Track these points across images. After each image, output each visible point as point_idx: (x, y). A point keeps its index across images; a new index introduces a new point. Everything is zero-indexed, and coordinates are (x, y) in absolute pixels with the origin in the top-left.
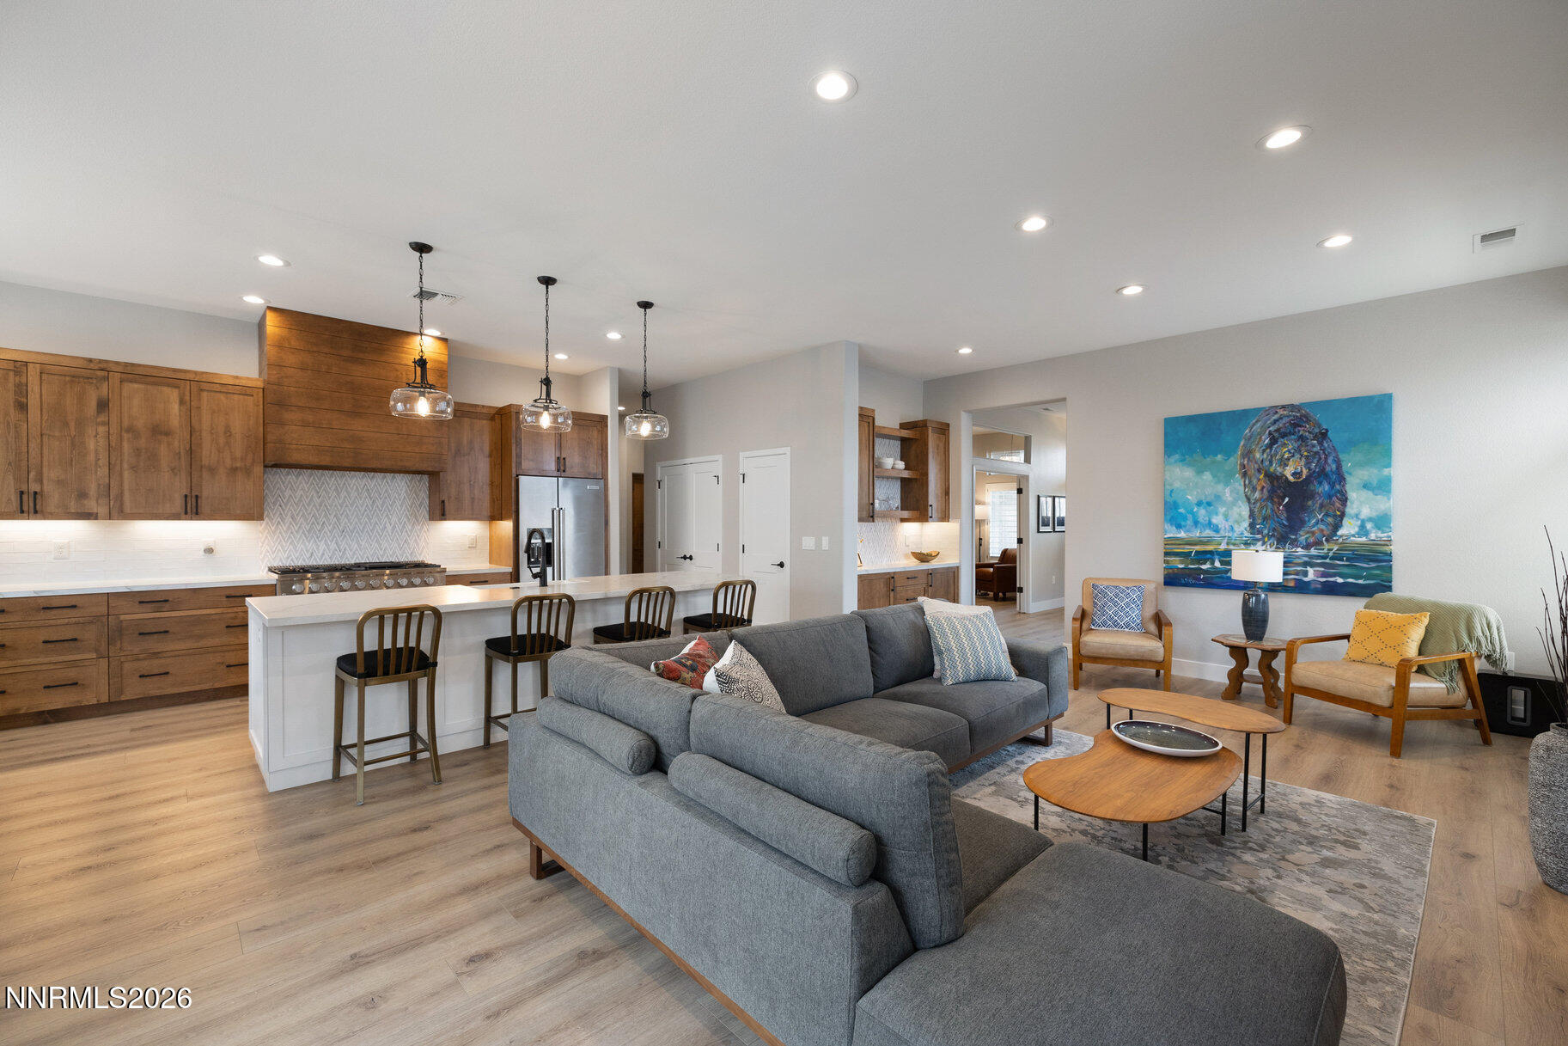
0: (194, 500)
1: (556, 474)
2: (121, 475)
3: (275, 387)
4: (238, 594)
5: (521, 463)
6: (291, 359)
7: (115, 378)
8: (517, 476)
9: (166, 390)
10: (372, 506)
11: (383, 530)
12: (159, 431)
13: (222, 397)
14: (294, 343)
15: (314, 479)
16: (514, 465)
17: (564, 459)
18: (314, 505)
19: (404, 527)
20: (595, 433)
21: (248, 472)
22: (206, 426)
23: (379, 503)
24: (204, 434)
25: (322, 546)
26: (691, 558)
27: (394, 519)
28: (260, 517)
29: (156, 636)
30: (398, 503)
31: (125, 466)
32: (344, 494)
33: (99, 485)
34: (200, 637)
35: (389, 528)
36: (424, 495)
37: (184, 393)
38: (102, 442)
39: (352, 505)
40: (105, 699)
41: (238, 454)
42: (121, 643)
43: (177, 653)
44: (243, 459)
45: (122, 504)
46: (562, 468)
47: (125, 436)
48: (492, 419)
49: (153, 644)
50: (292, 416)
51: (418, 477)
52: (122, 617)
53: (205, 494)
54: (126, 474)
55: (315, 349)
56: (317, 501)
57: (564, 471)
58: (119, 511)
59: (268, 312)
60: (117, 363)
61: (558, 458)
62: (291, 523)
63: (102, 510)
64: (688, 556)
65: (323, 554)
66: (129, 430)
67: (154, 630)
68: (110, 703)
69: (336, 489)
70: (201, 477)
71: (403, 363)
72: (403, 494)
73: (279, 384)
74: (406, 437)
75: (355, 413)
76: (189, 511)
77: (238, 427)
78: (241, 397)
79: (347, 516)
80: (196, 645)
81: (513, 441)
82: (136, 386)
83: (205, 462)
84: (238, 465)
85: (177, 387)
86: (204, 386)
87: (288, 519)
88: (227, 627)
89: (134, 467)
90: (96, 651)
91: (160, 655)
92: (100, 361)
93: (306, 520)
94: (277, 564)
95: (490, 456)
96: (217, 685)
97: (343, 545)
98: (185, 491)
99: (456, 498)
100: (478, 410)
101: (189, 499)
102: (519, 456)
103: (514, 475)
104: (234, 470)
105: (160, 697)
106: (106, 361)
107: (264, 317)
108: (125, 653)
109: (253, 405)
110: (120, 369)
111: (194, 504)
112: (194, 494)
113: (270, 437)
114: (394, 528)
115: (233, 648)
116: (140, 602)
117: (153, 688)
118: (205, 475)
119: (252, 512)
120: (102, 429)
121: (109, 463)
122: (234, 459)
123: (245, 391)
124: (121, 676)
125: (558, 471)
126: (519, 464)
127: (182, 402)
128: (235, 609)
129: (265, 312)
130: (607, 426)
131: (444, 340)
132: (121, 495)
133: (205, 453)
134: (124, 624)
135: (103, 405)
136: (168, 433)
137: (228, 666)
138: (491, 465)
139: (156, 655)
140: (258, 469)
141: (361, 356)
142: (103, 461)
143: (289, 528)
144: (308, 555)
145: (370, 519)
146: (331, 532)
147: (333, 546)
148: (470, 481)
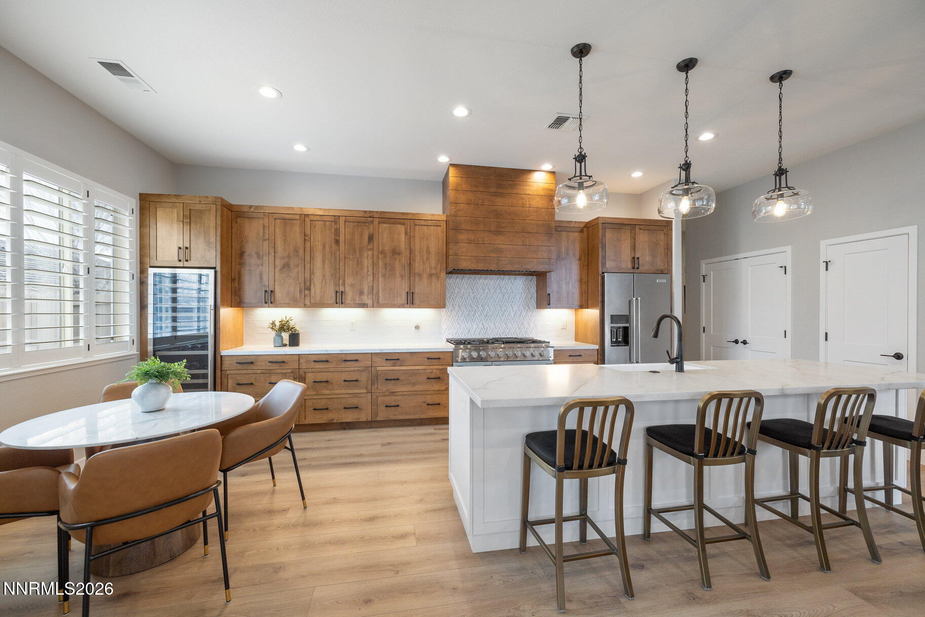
0: (411, 295)
1: (632, 271)
2: (378, 281)
3: (453, 218)
4: (433, 357)
5: (605, 263)
6: (463, 198)
7: (376, 221)
8: (603, 273)
9: (399, 226)
11: (509, 315)
12: (395, 252)
13: (425, 228)
14: (464, 187)
15: (470, 281)
16: (600, 265)
17: (638, 258)
18: (471, 299)
19: (521, 313)
20: (662, 237)
21: (438, 276)
22: (417, 248)
23: (507, 296)
24: (416, 252)
25: (475, 326)
26: (745, 342)
27: (515, 308)
28: (444, 306)
29: (393, 381)
30: (518, 297)
31: (380, 275)
32: (487, 290)
33: (369, 287)
34: (414, 384)
35: (512, 314)
36: (533, 290)
37: (407, 228)
38: (370, 260)
39: (491, 298)
40: (370, 419)
41: (433, 266)
42: (377, 385)
43: (404, 393)
44: (436, 268)
45: (378, 299)
46: (636, 266)
47: (380, 256)
48: (582, 231)
49: (392, 387)
50: (463, 237)
51: (530, 277)
52: (378, 368)
53: (416, 291)
54: (380, 279)
55: (476, 189)
56: (472, 295)
57: (638, 268)
58: (378, 304)
59: (450, 168)
60: (377, 212)
61: (634, 258)
62: (458, 310)
63: (369, 302)
64: (740, 340)
65: (475, 331)
66: (381, 253)
67: (392, 378)
68: (372, 422)
69: (482, 288)
70: (415, 280)
71: (526, 193)
72: (521, 290)
73: (456, 216)
74: (527, 247)
75: (498, 232)
76: (409, 302)
77: (433, 249)
78: (435, 227)
79: (488, 306)
80: (412, 389)
81: (600, 246)
82: (385, 225)
83: (417, 271)
84: (433, 272)
85: (404, 224)
86: (417, 222)
87: (457, 308)
88: (428, 378)
89: (384, 275)
90: (366, 388)
91: (395, 394)
92: (370, 212)
93: (466, 308)
94: (450, 337)
95: (580, 259)
96: (423, 416)
97: (486, 325)
98: (407, 290)
99: (557, 292)
100: (572, 225)
101: (409, 295)
102: (604, 258)
103: (600, 273)
104: (431, 275)
105: (394, 420)
106: (373, 212)
107: (448, 170)
108: (379, 391)
109: (440, 232)
110: (378, 216)
111: (411, 299)
112: (411, 291)
113: (451, 252)
114: (515, 314)
115: (430, 392)
116: (386, 360)
117: (392, 414)
118: (417, 279)
119: (440, 304)
120: (370, 253)
121: (373, 274)
122: (431, 268)
123: (436, 223)
124: (377, 406)
125: (633, 268)
126: (604, 264)
127: (406, 233)
128: (432, 367)
129: (449, 168)
130: (672, 230)
131: (553, 173)
132: (378, 292)
133: (417, 265)
134: (379, 373)
135: (371, 238)
136: (399, 254)
137: (428, 404)
138: (580, 266)
139: (393, 393)
140: (443, 274)
141: (501, 191)
142: (370, 272)
143: (457, 313)
144: (467, 332)
145: (501, 308)
146: (480, 316)
147: (481, 326)
148: (566, 279)
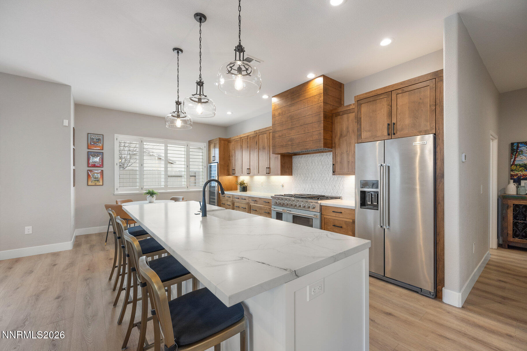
2: (259, 163)
4: (266, 202)
5: (361, 135)
7: (258, 135)
10: (323, 168)
12: (264, 148)
14: (277, 107)
17: (395, 124)
18: (305, 169)
22: (271, 144)
23: (325, 167)
24: (271, 147)
25: (308, 186)
32: (314, 164)
35: (328, 179)
37: (267, 135)
38: (256, 154)
39: (316, 168)
46: (392, 132)
47: (259, 151)
52: (250, 204)
53: (271, 167)
56: (306, 167)
57: (394, 134)
65: (308, 190)
69: (311, 162)
70: (270, 161)
71: (306, 98)
76: (267, 173)
79: (314, 173)
83: (271, 156)
84: (276, 156)
87: (299, 175)
89: (260, 160)
93: (303, 175)
101: (267, 169)
102: (360, 130)
111: (268, 171)
112: (268, 167)
121: (257, 160)
127: (267, 138)
128: (266, 206)
133: (271, 153)
143: (299, 179)
144: (304, 189)
145: (322, 175)
146: (310, 180)
147: (310, 186)
148: (347, 152)
